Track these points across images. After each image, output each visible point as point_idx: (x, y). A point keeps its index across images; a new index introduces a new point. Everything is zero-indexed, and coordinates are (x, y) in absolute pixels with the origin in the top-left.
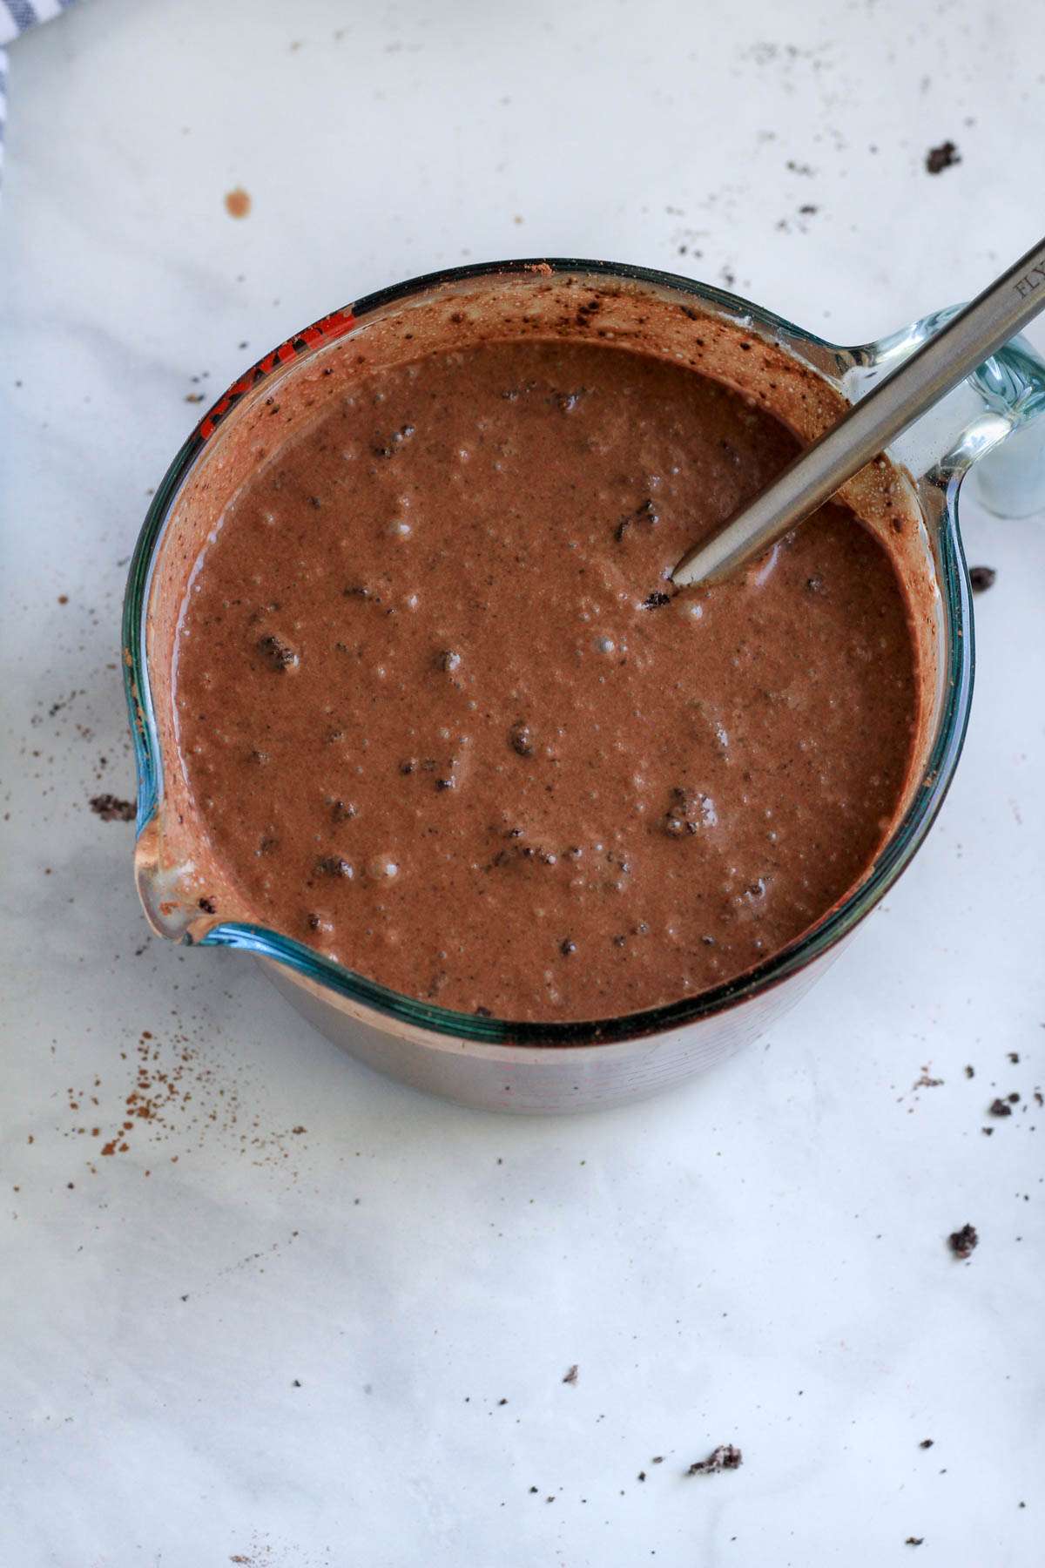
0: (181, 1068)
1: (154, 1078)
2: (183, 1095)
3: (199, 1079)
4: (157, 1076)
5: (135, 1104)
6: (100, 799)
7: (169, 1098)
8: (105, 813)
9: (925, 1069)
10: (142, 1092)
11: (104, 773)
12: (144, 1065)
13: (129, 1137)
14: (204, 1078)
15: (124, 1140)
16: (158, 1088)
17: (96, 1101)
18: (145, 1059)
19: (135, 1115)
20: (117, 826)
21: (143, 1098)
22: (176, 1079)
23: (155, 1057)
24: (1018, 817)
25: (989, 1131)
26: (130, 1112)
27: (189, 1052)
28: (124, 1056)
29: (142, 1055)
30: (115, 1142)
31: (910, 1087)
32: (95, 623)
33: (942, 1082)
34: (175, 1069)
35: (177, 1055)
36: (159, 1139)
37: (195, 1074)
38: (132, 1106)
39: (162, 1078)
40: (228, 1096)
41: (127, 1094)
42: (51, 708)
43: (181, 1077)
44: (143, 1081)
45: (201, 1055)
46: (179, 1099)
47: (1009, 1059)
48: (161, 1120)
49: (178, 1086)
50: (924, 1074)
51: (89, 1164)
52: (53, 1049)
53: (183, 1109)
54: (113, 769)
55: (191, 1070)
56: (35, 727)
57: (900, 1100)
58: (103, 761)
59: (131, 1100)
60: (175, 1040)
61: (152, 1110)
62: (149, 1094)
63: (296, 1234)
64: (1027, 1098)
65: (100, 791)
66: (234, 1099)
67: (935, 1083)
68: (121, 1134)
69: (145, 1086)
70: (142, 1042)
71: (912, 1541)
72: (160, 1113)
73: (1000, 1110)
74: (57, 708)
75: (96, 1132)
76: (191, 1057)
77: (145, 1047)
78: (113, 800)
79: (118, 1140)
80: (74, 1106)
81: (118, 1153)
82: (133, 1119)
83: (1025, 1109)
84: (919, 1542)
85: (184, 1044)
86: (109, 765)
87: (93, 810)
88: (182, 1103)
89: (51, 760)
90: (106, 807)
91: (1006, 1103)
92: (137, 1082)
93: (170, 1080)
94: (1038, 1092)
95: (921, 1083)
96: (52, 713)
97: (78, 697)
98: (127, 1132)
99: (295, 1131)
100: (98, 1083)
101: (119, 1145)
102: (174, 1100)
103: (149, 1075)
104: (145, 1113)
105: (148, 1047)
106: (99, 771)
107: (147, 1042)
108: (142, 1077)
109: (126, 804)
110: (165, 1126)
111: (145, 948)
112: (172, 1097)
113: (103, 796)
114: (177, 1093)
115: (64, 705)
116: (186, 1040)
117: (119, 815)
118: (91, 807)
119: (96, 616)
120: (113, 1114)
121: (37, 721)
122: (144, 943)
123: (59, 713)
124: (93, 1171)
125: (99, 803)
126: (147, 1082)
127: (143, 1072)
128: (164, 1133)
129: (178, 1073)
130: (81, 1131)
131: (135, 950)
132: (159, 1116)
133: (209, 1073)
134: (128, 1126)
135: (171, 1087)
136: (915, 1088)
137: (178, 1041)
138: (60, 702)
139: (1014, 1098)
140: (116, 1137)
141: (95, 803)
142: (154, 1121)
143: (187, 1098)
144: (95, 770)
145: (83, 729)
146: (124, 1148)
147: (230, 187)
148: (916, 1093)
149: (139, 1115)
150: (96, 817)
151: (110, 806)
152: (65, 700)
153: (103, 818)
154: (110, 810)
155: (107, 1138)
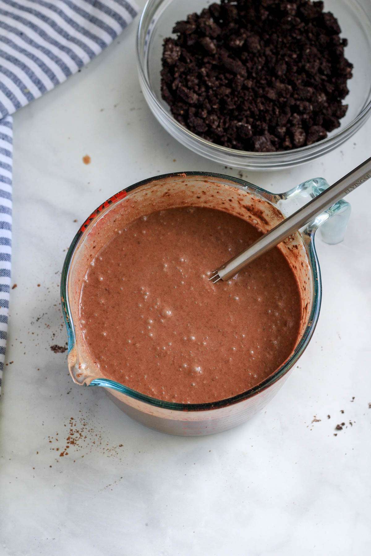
0: (83, 428)
1: (75, 432)
2: (84, 436)
3: (89, 431)
4: (76, 431)
5: (69, 440)
6: (54, 346)
7: (80, 438)
8: (55, 351)
9: (315, 417)
10: (71, 436)
11: (54, 338)
12: (72, 428)
13: (68, 450)
14: (91, 431)
15: (66, 451)
16: (76, 435)
17: (57, 440)
18: (72, 426)
19: (70, 443)
20: (59, 355)
21: (72, 438)
22: (82, 432)
23: (75, 425)
24: (340, 337)
25: (336, 435)
26: (68, 443)
27: (85, 423)
28: (65, 425)
29: (71, 425)
30: (64, 452)
31: (311, 423)
32: (49, 292)
33: (320, 421)
34: (81, 429)
35: (82, 424)
36: (77, 451)
37: (88, 430)
38: (68, 441)
39: (78, 432)
40: (98, 436)
41: (67, 437)
42: (37, 319)
43: (83, 431)
44: (71, 433)
45: (89, 424)
46: (83, 438)
47: (341, 412)
48: (78, 445)
49: (82, 434)
50: (314, 418)
51: (56, 459)
52: (43, 424)
53: (84, 441)
54: (57, 337)
55: (86, 429)
56: (32, 325)
57: (308, 427)
58: (54, 334)
59: (68, 439)
61: (75, 442)
62: (74, 437)
63: (122, 478)
64: (347, 424)
65: (53, 344)
66: (100, 437)
67: (318, 421)
68: (66, 449)
69: (72, 434)
70: (71, 421)
72: (77, 442)
73: (339, 428)
74: (38, 319)
75: (58, 449)
76: (86, 425)
77: (71, 422)
78: (58, 346)
79: (65, 451)
80: (50, 442)
81: (65, 456)
82: (69, 445)
83: (347, 427)
85: (84, 421)
86: (55, 336)
87: (51, 350)
88: (84, 439)
89: (38, 335)
90: (55, 349)
91: (341, 426)
92: (70, 433)
93: (80, 432)
94: (350, 422)
95: (314, 421)
96: (37, 321)
97: (45, 315)
98: (67, 449)
99: (119, 446)
100: (57, 434)
101: (65, 453)
102: (81, 438)
103: (73, 431)
104: (72, 443)
105: (73, 422)
106: (53, 338)
107: (72, 421)
108: (71, 432)
109: (62, 348)
110: (79, 446)
111: (70, 392)
112: (81, 437)
113: (54, 345)
114: (82, 436)
115: (41, 318)
116: (84, 419)
117: (60, 351)
118: (51, 349)
119: (49, 290)
120: (63, 443)
121: (32, 323)
122: (70, 390)
123: (40, 320)
124: (58, 461)
125: (53, 348)
126: (73, 433)
127: (71, 430)
128: (79, 448)
129: (82, 430)
130: (53, 449)
131: (67, 392)
132: (77, 444)
133: (92, 429)
134: (68, 447)
135: (80, 434)
136: (312, 423)
137: (82, 420)
138: (39, 317)
139: (343, 424)
140: (64, 451)
141: (52, 347)
142: (75, 445)
143: (85, 437)
144: (51, 337)
145: (47, 325)
146: (67, 454)
147: (84, 155)
148: (312, 424)
149: (71, 444)
150: (53, 352)
151: (57, 348)
152: (41, 316)
153: (55, 352)
154: (57, 350)
155: (61, 451)
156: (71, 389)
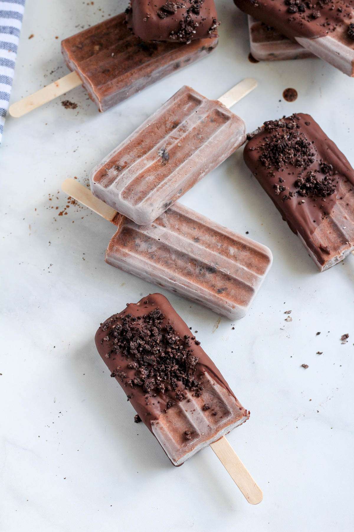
5: (70, 200)
6: (65, 102)
8: (66, 106)
15: (66, 211)
17: (58, 198)
20: (70, 110)
21: (73, 198)
26: (69, 202)
27: (89, 184)
30: (63, 211)
35: (85, 184)
36: (77, 211)
38: (69, 200)
41: (69, 196)
42: (51, 72)
48: (78, 205)
51: (54, 218)
52: (45, 181)
56: (45, 78)
60: (85, 180)
61: (76, 201)
65: (65, 99)
68: (65, 209)
71: (319, 353)
74: (52, 72)
75: (57, 208)
78: (69, 102)
79: (64, 211)
80: (50, 199)
81: (64, 215)
82: (69, 204)
84: (321, 353)
87: (62, 105)
96: (51, 74)
97: (60, 69)
98: (67, 209)
100: (59, 193)
101: (64, 212)
107: (76, 180)
109: (74, 104)
110: (80, 207)
111: (76, 150)
113: (66, 101)
115: (55, 71)
117: (71, 107)
118: (62, 104)
120: (63, 202)
121: (46, 76)
122: (76, 148)
123: (53, 74)
124: (56, 220)
128: (79, 209)
130: (52, 208)
131: (73, 151)
134: (68, 207)
137: (86, 180)
138: (53, 70)
140: (64, 210)
142: (76, 205)
146: (66, 214)
149: (72, 203)
150: (63, 107)
151: (68, 104)
152: (55, 69)
153: (65, 108)
154: (67, 105)
155: (61, 210)
156: (78, 147)
